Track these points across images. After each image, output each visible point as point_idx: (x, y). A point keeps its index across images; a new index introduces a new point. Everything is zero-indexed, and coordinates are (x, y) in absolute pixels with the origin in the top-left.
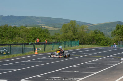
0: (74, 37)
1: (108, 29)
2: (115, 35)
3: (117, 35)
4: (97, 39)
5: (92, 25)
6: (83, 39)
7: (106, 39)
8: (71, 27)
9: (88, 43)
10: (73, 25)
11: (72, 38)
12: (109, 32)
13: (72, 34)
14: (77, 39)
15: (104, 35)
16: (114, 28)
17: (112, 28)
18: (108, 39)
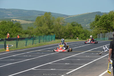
0: (49, 30)
1: (86, 21)
2: (94, 27)
3: (96, 26)
4: (75, 32)
5: (69, 17)
6: (59, 33)
7: (84, 32)
8: (46, 20)
9: (65, 37)
10: (48, 17)
11: (47, 32)
12: (87, 23)
13: (47, 27)
14: (53, 33)
15: (82, 28)
16: (93, 19)
17: (91, 19)
18: (87, 32)
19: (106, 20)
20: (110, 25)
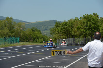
1: (44, 28)
2: (54, 33)
4: (34, 37)
7: (43, 38)
8: (7, 24)
9: (25, 41)
10: (10, 22)
12: (44, 30)
13: (8, 31)
14: (14, 36)
15: (41, 33)
16: (53, 26)
17: (48, 26)
18: (45, 38)
19: (66, 27)
20: (70, 32)
